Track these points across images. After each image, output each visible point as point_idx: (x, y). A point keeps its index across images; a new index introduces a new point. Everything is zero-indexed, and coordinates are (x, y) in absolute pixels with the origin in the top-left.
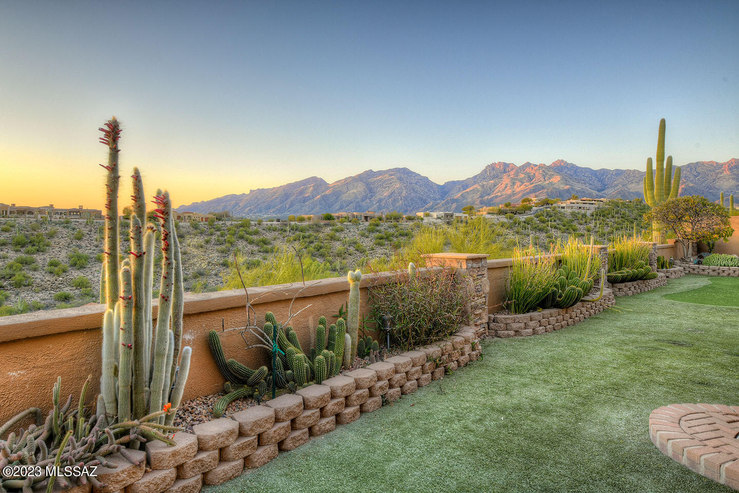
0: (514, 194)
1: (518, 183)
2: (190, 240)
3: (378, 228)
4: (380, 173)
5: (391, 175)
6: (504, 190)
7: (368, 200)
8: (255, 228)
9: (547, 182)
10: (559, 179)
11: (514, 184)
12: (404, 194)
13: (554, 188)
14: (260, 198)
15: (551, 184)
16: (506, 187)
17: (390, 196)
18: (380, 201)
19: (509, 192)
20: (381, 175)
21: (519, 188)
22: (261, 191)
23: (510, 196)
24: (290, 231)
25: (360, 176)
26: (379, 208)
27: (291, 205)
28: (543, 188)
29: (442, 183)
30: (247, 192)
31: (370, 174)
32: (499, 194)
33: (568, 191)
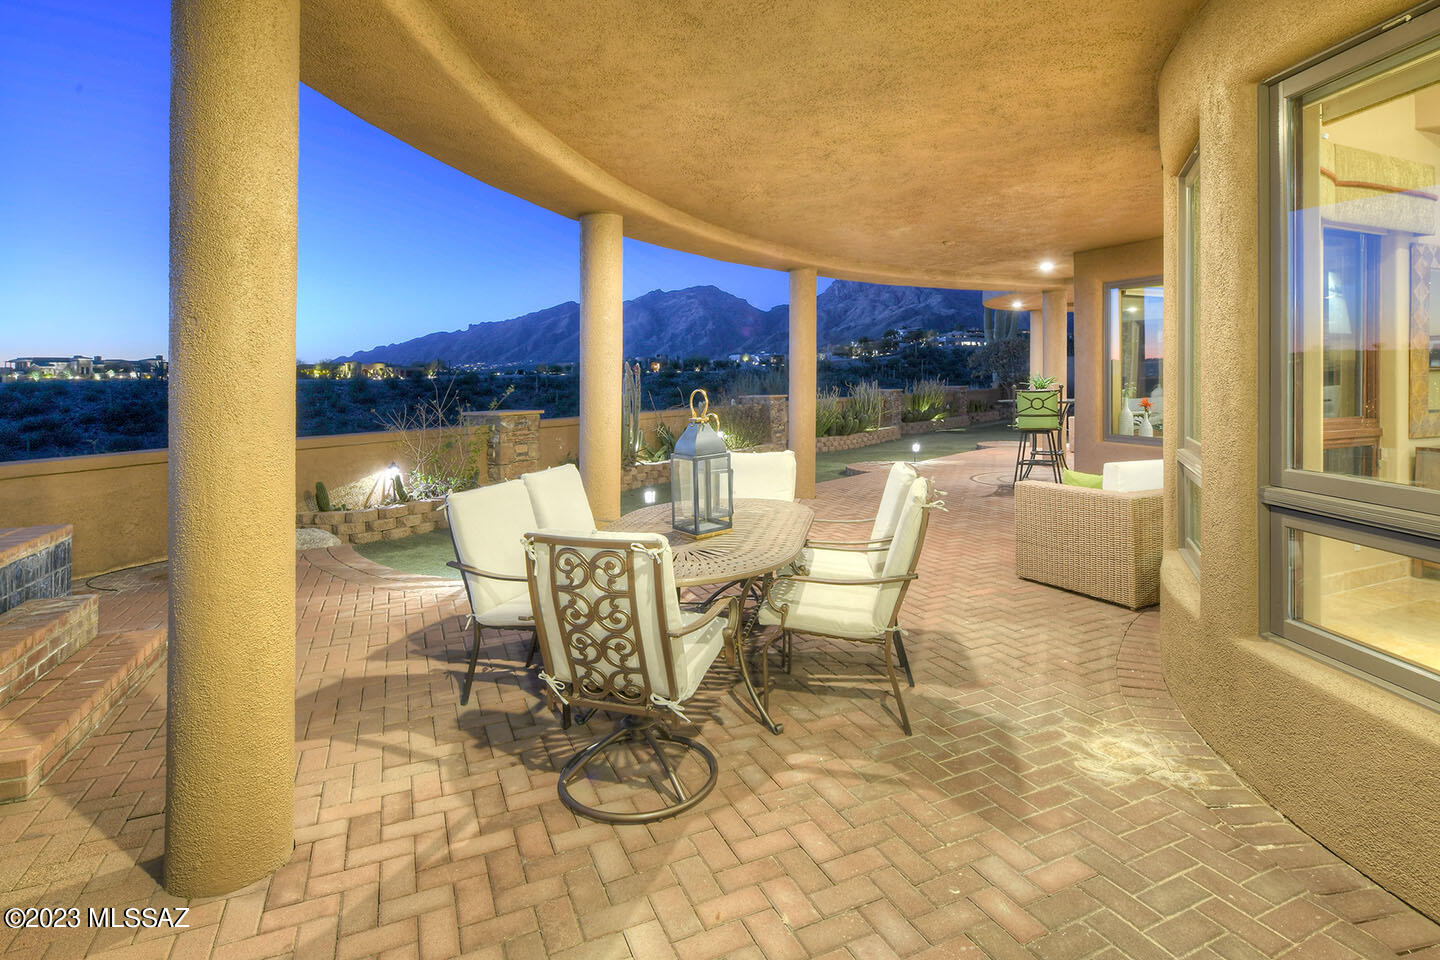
0: (874, 323)
1: (880, 307)
2: (385, 406)
3: (674, 380)
4: (673, 294)
5: (689, 297)
6: (860, 316)
7: (654, 338)
8: (485, 384)
9: (923, 305)
10: (939, 300)
11: (874, 308)
12: (710, 326)
13: (933, 314)
14: (484, 337)
15: (927, 306)
16: (863, 313)
17: (689, 330)
18: (674, 337)
19: (868, 320)
20: (674, 297)
21: (882, 314)
22: (488, 327)
23: (868, 327)
24: (539, 389)
25: (642, 299)
26: (673, 348)
27: (536, 346)
28: (917, 313)
29: (766, 308)
30: (465, 328)
31: (657, 295)
32: (852, 324)
33: (952, 317)
